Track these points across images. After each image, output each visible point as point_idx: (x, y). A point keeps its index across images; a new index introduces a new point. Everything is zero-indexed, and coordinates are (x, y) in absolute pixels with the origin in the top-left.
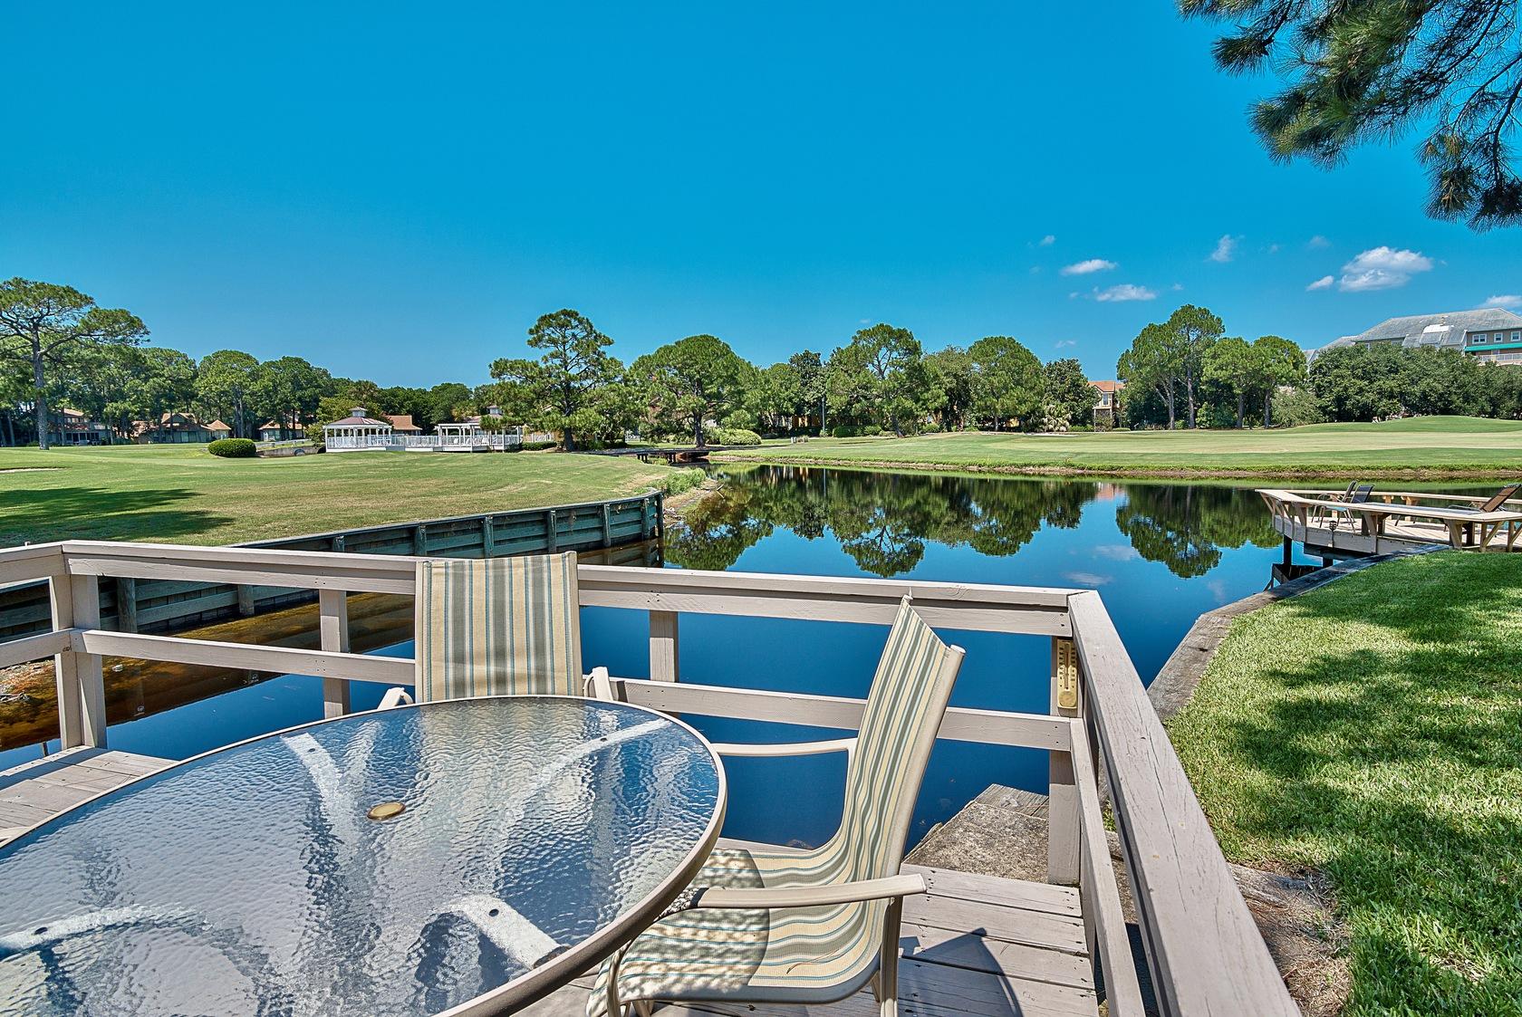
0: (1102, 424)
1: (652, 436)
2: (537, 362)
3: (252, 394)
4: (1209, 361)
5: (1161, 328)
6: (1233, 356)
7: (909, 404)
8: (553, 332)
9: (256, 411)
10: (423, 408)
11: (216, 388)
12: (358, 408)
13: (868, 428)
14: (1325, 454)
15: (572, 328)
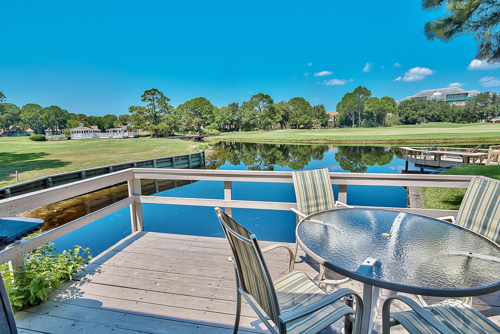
0: (330, 126)
1: (184, 132)
2: (145, 107)
3: (41, 119)
4: (366, 105)
5: (351, 94)
6: (374, 103)
7: (270, 120)
8: (149, 96)
9: (43, 125)
10: (101, 123)
11: (28, 117)
12: (81, 124)
13: (255, 128)
14: (406, 135)
15: (156, 95)
